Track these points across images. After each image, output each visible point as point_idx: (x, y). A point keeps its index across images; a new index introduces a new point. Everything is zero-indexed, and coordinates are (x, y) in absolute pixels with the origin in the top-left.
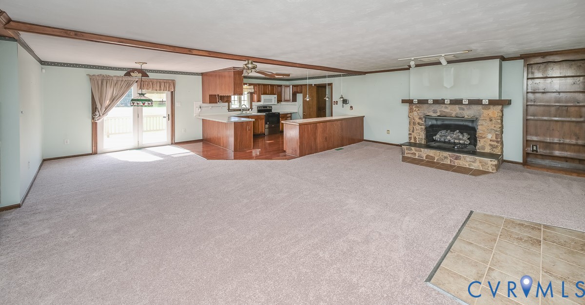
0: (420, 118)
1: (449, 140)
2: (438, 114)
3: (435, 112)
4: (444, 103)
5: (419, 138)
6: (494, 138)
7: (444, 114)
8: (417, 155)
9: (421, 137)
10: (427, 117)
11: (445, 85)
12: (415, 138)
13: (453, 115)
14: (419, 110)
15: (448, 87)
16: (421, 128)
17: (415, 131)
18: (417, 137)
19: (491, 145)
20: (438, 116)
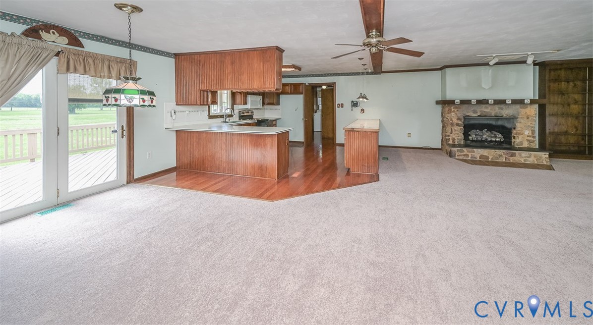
0: (459, 119)
1: (486, 139)
2: (479, 114)
3: (475, 112)
4: (488, 103)
5: (457, 139)
6: (530, 134)
7: (484, 114)
8: (470, 156)
9: (460, 138)
10: (466, 118)
11: (483, 86)
12: (454, 140)
13: (493, 114)
14: (457, 111)
15: (487, 88)
16: (461, 129)
17: (454, 132)
18: (456, 138)
19: (528, 140)
20: (478, 116)
